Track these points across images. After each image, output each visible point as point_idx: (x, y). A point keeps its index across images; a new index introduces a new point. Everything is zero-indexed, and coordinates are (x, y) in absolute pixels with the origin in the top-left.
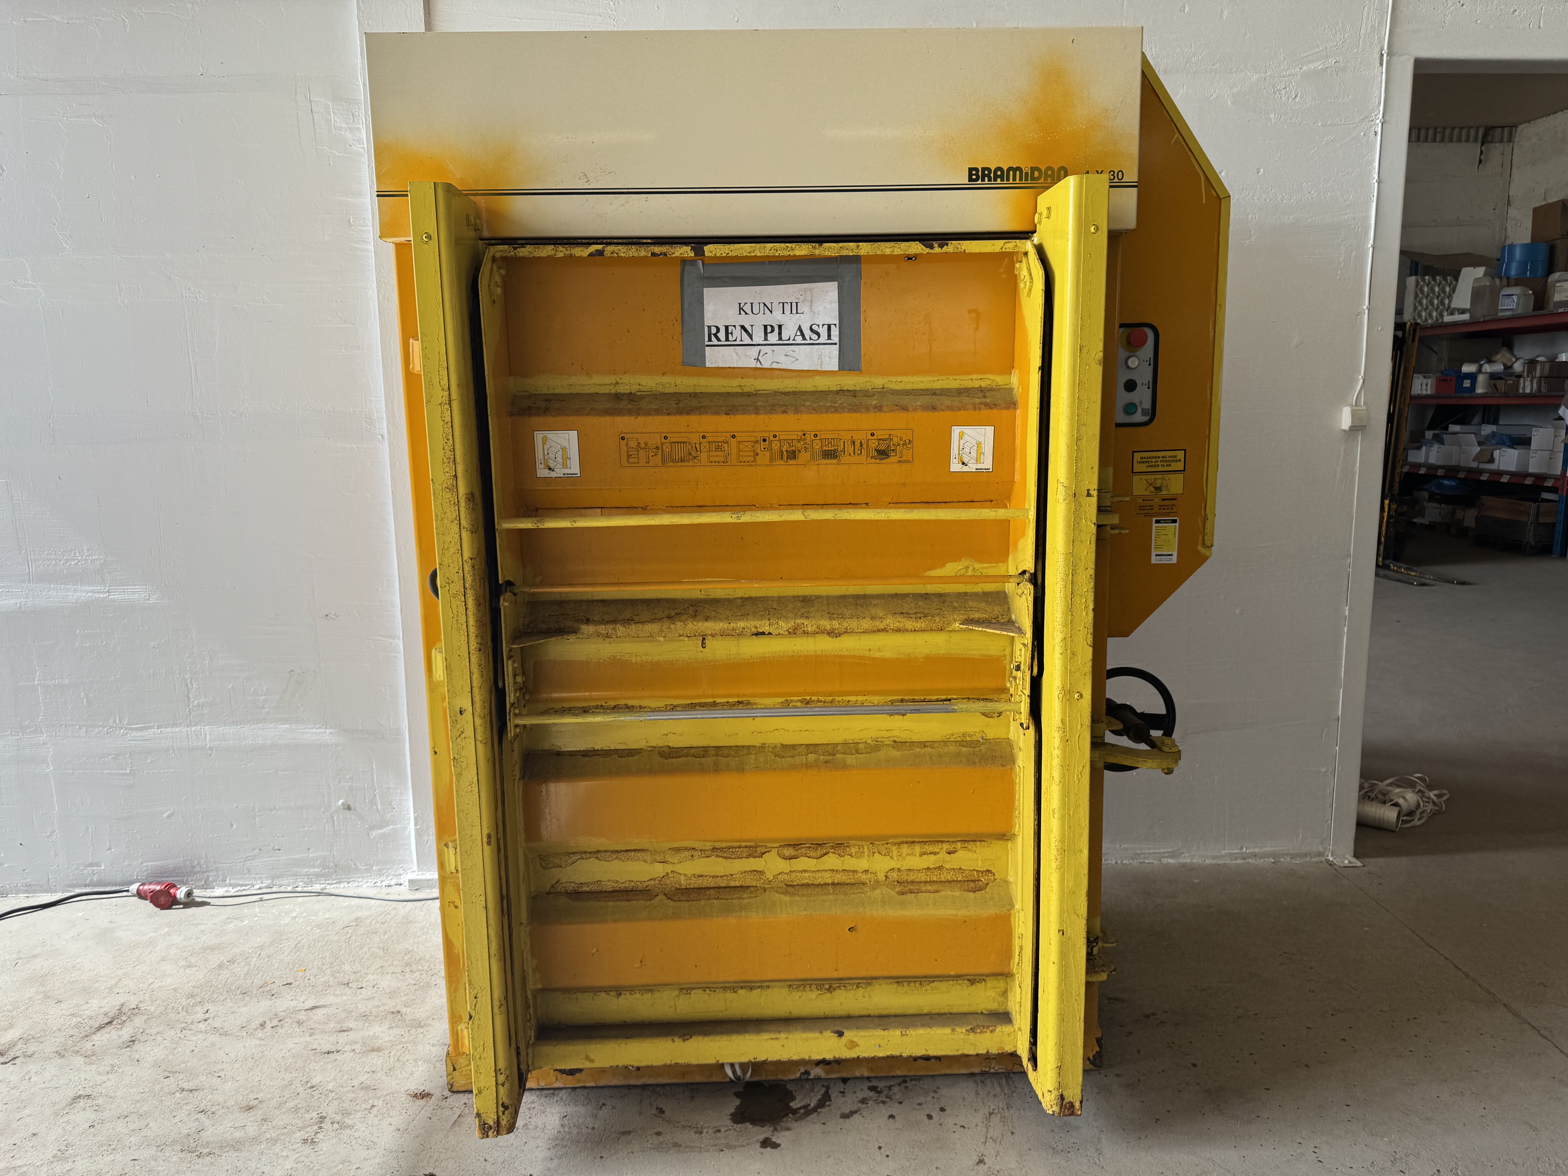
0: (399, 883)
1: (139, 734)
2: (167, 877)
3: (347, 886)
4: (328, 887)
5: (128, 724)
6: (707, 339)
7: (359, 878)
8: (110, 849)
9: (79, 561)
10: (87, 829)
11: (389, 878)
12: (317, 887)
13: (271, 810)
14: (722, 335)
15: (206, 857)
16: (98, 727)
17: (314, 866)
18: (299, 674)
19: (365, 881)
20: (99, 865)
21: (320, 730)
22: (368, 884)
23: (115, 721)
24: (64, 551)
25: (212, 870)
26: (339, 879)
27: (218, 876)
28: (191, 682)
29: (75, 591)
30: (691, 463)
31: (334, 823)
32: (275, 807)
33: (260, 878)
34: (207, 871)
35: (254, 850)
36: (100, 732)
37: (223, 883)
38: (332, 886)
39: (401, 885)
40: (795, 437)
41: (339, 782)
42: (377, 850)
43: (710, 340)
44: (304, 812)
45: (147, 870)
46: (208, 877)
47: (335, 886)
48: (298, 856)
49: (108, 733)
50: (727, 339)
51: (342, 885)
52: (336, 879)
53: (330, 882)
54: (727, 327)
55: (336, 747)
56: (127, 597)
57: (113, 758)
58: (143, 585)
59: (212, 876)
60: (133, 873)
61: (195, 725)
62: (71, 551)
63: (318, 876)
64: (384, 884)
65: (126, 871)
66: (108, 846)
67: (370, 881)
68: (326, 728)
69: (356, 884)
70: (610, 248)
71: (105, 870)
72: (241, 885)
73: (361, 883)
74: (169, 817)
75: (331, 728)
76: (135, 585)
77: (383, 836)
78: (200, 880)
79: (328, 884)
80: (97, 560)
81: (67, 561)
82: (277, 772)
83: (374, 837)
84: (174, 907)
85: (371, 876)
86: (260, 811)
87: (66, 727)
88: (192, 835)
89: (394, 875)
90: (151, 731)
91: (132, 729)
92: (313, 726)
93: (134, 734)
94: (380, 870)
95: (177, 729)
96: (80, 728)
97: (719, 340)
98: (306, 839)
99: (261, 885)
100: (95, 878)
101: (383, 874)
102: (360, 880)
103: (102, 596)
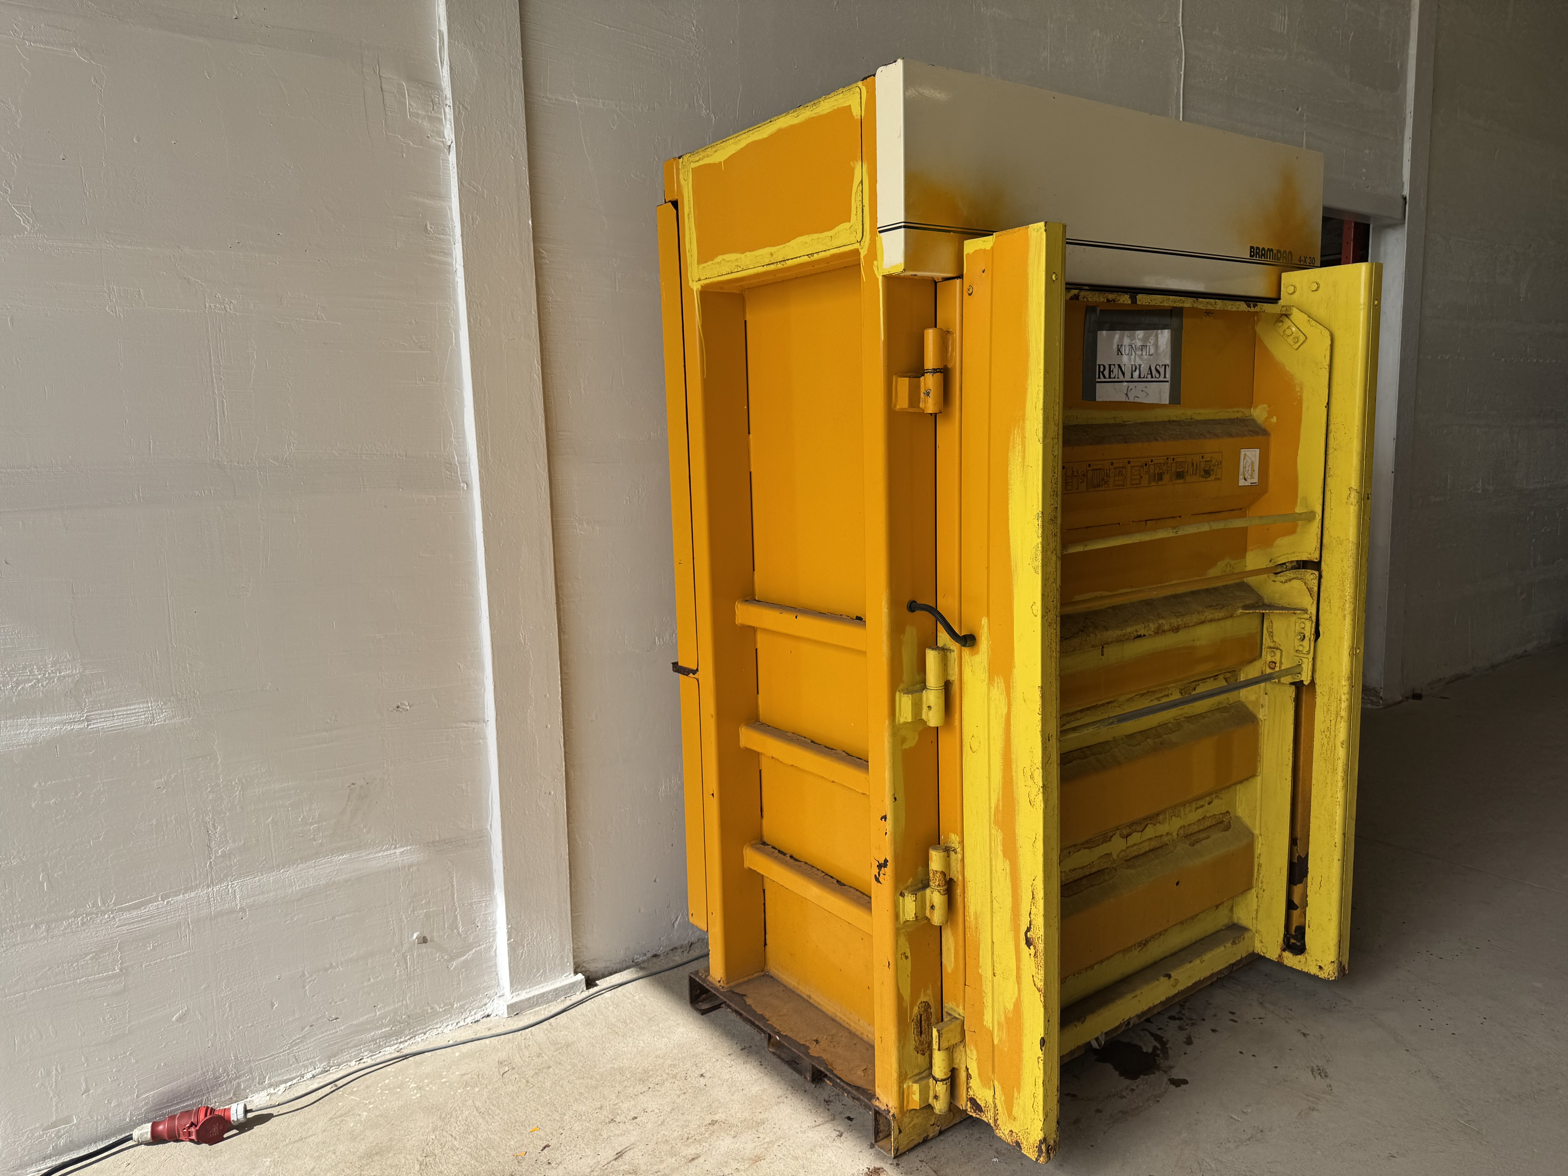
0: (486, 1014)
1: (134, 913)
2: (177, 1104)
3: (425, 1037)
4: (402, 1046)
5: (115, 904)
6: (1097, 377)
7: (437, 1023)
8: (87, 1091)
9: (38, 681)
10: (49, 1074)
11: (473, 1013)
12: (389, 1052)
13: (326, 970)
14: (1106, 373)
15: (236, 1058)
16: (68, 918)
17: (382, 1026)
18: (362, 787)
19: (445, 1024)
20: (67, 1120)
21: (389, 852)
22: (450, 1027)
23: (95, 904)
24: (13, 670)
25: (244, 1074)
26: (413, 1032)
27: (253, 1079)
28: (214, 825)
29: (32, 726)
30: (1103, 488)
31: (407, 964)
32: (331, 964)
33: (310, 1064)
34: (236, 1078)
35: (303, 1029)
36: (70, 925)
37: (261, 1085)
38: (406, 1044)
39: (488, 1016)
40: (1162, 461)
41: (413, 911)
42: (459, 984)
43: (1099, 378)
44: (370, 961)
45: (146, 1104)
46: (239, 1085)
47: (410, 1042)
48: (361, 1019)
49: (83, 924)
50: (1110, 377)
51: (418, 1039)
52: (410, 1034)
53: (402, 1040)
54: (1110, 366)
55: (409, 869)
56: (117, 722)
57: (92, 959)
58: (143, 703)
59: (243, 1081)
60: (125, 1115)
61: (221, 881)
62: (24, 668)
63: (387, 1037)
64: (469, 1020)
65: (114, 1116)
66: (83, 1088)
67: (450, 1023)
68: (395, 848)
69: (435, 1032)
70: (1083, 293)
71: (77, 1126)
72: (285, 1082)
73: (440, 1030)
74: (180, 1019)
75: (401, 846)
76: (131, 705)
77: (466, 964)
78: (228, 1092)
79: (401, 1043)
80: (69, 676)
81: (18, 683)
82: (334, 918)
83: (455, 968)
84: (225, 1136)
85: (451, 1017)
86: (311, 975)
87: (12, 931)
88: (215, 1035)
89: (479, 1007)
90: (151, 907)
91: (121, 910)
92: (379, 849)
93: (127, 915)
94: (462, 1007)
95: (193, 894)
96: (36, 926)
97: (1105, 377)
98: (372, 994)
99: (313, 1072)
100: (62, 1142)
101: (465, 1011)
102: (438, 1026)
103: (77, 727)
